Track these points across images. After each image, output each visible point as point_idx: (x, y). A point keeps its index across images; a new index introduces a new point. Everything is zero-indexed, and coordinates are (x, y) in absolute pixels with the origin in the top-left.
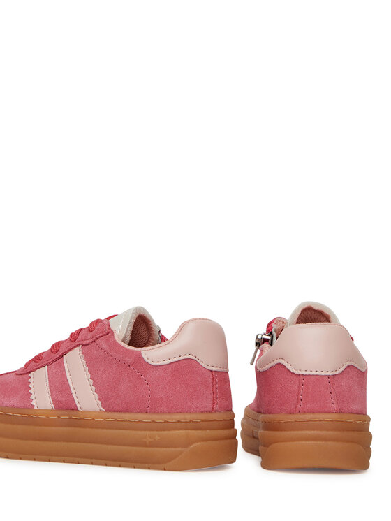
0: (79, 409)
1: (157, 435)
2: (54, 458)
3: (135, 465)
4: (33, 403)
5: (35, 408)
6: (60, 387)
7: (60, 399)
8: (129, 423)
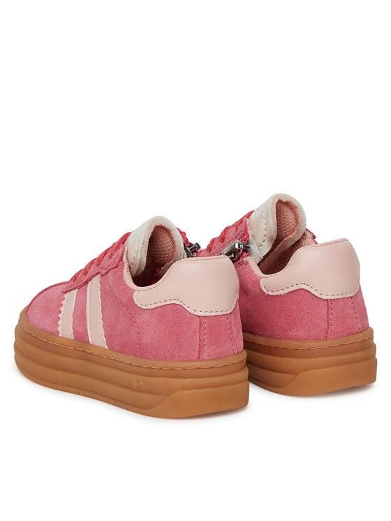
0: (91, 343)
1: (143, 381)
2: (71, 389)
3: (128, 406)
4: (59, 329)
5: (60, 335)
6: (80, 316)
7: (78, 328)
8: (124, 365)
